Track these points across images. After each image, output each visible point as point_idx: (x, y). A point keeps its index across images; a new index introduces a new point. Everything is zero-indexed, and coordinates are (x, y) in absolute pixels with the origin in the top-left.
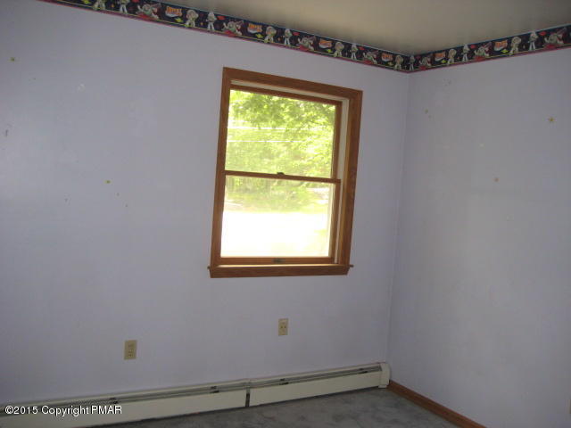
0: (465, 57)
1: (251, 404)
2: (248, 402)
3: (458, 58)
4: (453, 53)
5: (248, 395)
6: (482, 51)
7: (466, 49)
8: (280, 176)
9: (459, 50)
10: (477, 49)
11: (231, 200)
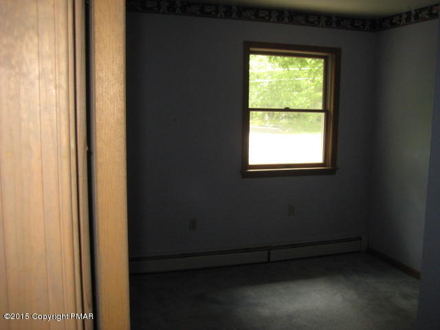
0: (413, 19)
1: (271, 260)
2: (269, 259)
3: (408, 20)
4: (405, 16)
5: (269, 255)
6: (424, 14)
7: (414, 12)
8: (287, 110)
9: (409, 13)
10: (420, 13)
11: (272, 125)
